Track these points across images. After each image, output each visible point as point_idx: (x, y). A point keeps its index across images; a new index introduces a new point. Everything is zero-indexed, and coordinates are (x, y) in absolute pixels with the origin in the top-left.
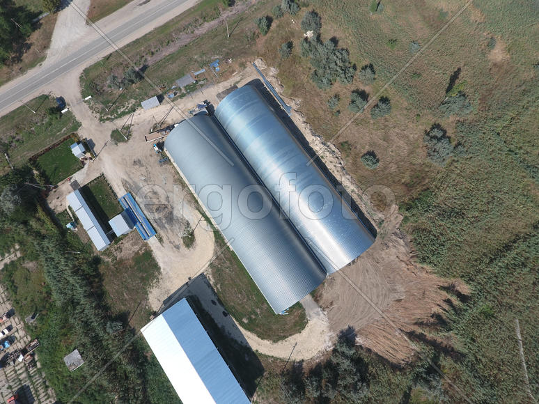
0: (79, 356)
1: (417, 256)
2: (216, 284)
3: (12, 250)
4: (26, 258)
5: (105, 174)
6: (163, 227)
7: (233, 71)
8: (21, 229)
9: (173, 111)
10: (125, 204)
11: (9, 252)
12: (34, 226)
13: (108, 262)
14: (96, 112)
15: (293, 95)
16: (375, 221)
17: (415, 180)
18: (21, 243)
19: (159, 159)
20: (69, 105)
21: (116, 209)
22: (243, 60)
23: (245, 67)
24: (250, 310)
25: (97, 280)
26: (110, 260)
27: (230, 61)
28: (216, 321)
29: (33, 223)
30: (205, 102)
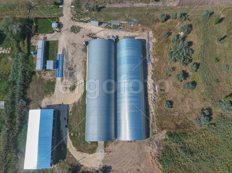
0: (4, 104)
1: (159, 158)
2: (71, 112)
3: (8, 49)
4: (10, 55)
5: (59, 41)
6: (66, 76)
7: (138, 30)
8: (15, 43)
9: (102, 32)
10: (58, 58)
11: (6, 49)
12: (20, 45)
13: (38, 76)
14: (72, 14)
15: (155, 56)
16: (152, 131)
17: (182, 126)
18: (12, 48)
19: (83, 48)
20: (64, 5)
21: (54, 58)
22: (145, 28)
23: (144, 32)
24: (77, 131)
25: (29, 80)
26: (39, 76)
27: (139, 25)
28: (61, 127)
29: (21, 43)
30: (117, 36)
